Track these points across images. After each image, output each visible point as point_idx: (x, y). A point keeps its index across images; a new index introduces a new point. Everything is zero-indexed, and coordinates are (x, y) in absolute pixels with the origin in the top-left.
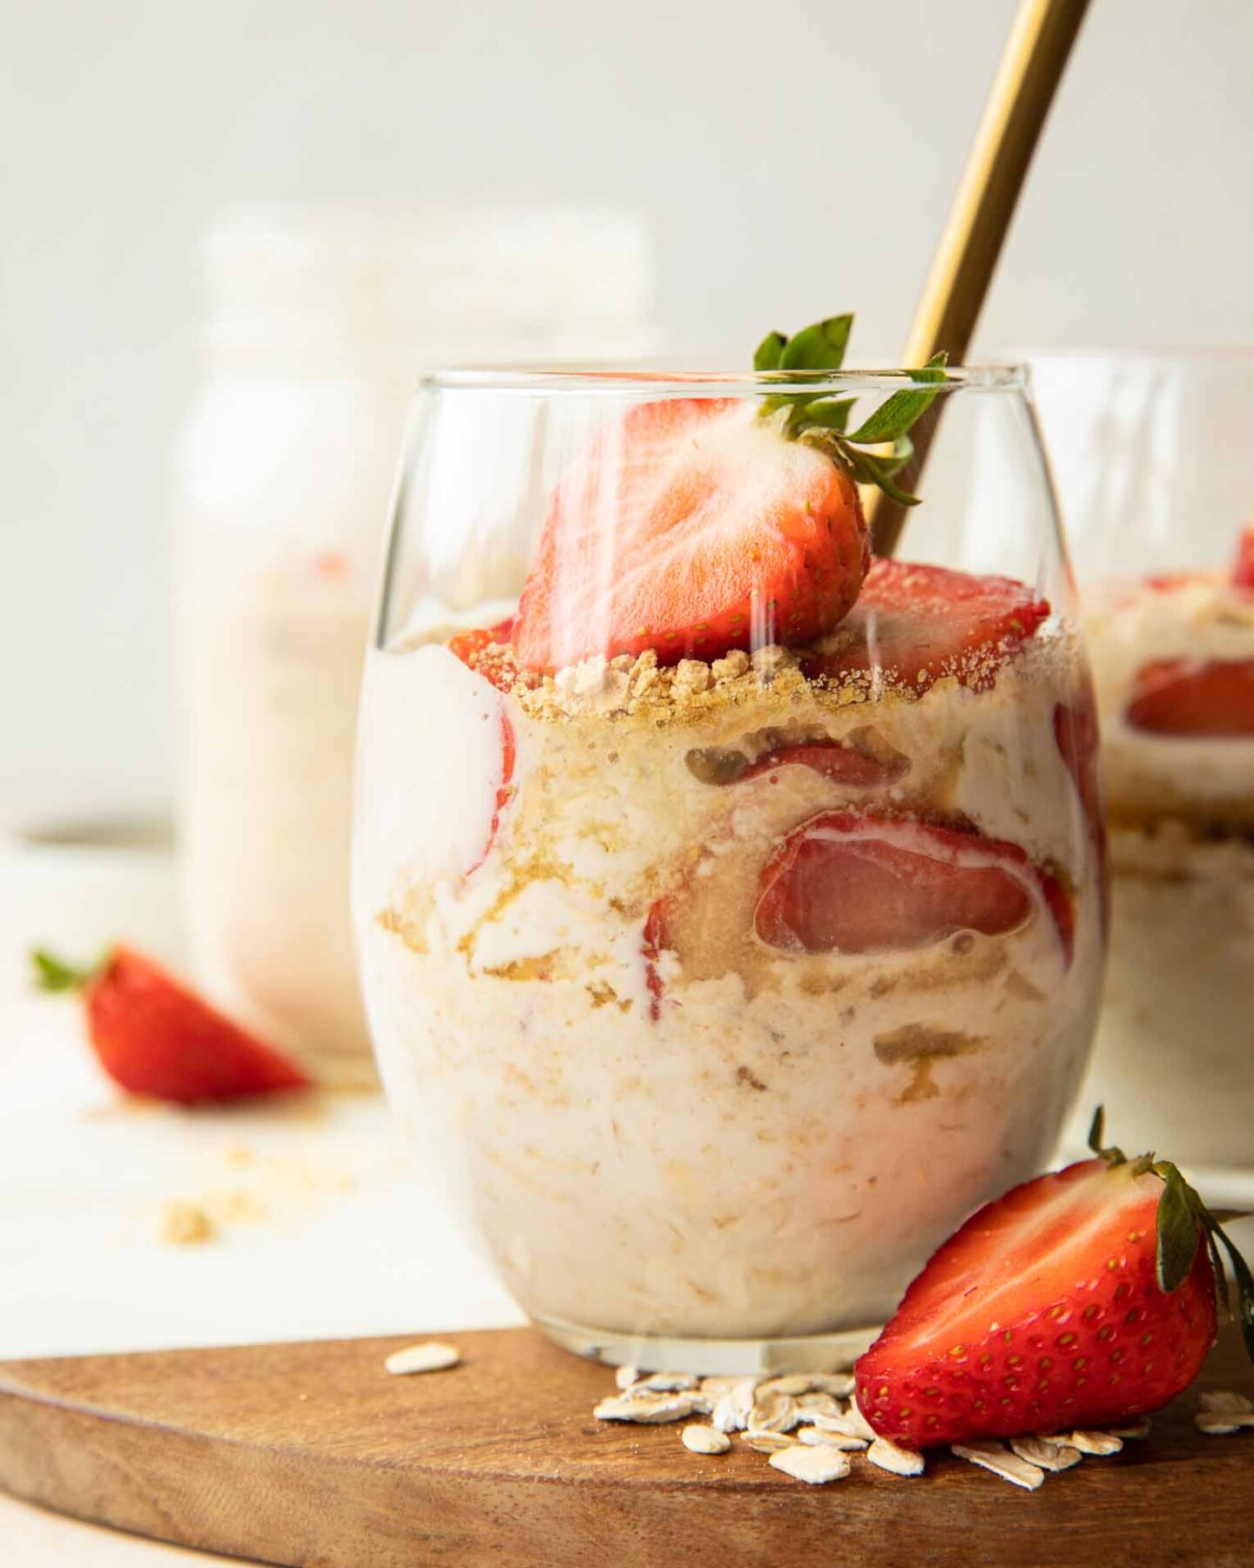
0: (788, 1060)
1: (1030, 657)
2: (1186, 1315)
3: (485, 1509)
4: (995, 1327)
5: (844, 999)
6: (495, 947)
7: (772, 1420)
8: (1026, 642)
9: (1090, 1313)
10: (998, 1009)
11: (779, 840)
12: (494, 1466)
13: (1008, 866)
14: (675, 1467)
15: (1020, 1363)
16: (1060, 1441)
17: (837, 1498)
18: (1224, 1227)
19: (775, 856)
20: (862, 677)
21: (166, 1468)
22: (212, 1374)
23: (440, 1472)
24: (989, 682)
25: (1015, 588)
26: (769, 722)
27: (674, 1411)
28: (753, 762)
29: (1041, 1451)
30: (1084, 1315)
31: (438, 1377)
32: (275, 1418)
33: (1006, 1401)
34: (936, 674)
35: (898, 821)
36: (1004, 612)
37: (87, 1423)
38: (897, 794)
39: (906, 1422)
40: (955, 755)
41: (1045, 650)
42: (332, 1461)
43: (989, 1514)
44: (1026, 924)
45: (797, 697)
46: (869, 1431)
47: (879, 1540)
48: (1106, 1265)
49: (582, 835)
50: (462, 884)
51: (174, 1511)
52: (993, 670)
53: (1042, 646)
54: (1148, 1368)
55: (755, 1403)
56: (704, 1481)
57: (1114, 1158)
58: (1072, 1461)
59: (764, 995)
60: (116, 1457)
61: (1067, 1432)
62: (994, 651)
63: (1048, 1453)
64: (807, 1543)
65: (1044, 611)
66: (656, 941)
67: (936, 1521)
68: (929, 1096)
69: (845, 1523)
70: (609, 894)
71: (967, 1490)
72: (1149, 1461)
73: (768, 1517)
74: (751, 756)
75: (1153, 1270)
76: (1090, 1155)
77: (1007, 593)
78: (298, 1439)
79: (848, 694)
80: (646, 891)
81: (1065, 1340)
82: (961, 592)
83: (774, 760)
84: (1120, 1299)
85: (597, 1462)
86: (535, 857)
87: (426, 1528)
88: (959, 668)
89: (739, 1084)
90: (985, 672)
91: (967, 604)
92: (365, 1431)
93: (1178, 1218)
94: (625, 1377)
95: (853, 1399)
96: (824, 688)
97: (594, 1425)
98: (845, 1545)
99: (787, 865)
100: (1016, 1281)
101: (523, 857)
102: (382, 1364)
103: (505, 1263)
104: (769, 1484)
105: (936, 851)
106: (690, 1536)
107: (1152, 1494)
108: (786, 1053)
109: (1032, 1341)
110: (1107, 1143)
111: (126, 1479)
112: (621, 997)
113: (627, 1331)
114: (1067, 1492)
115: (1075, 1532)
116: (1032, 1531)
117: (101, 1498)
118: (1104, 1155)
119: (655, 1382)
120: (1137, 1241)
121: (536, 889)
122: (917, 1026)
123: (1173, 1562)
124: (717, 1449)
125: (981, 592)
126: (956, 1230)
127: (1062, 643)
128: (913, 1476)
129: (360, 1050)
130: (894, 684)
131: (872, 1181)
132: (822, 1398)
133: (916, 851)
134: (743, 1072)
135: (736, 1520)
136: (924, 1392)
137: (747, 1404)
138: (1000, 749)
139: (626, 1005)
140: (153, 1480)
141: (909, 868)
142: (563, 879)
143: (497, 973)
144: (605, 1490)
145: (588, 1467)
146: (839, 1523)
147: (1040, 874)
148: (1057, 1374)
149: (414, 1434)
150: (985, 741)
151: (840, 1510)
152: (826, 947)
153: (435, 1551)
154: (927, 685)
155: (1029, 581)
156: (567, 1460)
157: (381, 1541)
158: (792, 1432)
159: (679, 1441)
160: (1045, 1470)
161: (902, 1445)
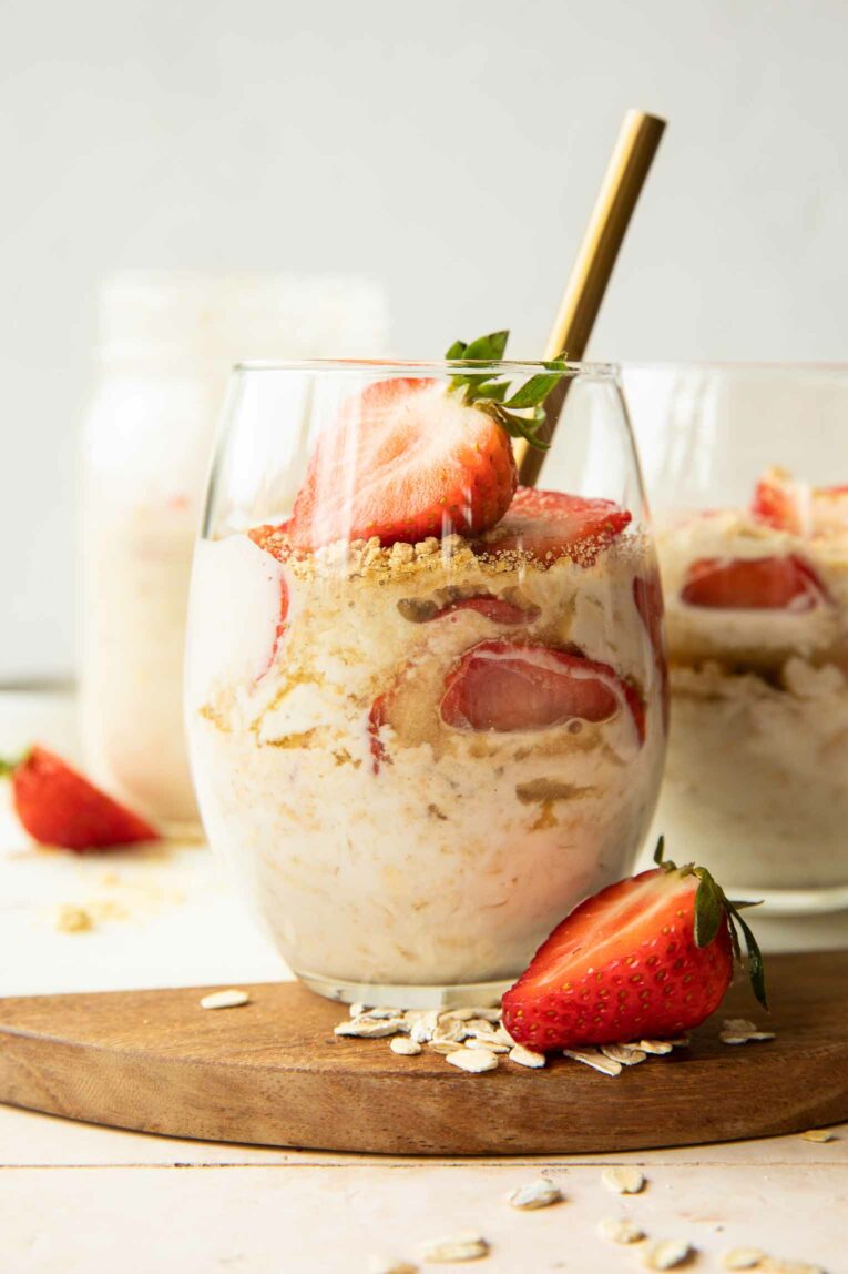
0: (461, 800)
1: (618, 547)
2: (713, 964)
3: (263, 1090)
4: (591, 971)
5: (497, 762)
6: (274, 728)
7: (449, 1035)
8: (616, 537)
9: (651, 961)
10: (596, 769)
11: (457, 658)
12: (268, 1062)
13: (603, 679)
14: (385, 1063)
15: (608, 993)
16: (633, 1047)
17: (489, 1082)
18: (739, 912)
19: (454, 668)
20: (511, 555)
21: (56, 1066)
22: (86, 1008)
23: (232, 1066)
24: (591, 561)
25: (610, 505)
26: (451, 582)
27: (385, 1029)
28: (440, 608)
29: (621, 1053)
30: (647, 963)
31: (235, 1010)
32: (126, 1034)
33: (598, 1019)
34: (558, 554)
35: (532, 647)
36: (602, 518)
37: (4, 1038)
38: (532, 630)
39: (534, 1033)
40: (569, 605)
41: (628, 543)
42: (163, 1060)
43: (587, 1093)
44: (614, 716)
45: (469, 567)
46: (510, 1040)
47: (516, 1109)
48: (662, 931)
49: (331, 654)
50: (253, 686)
51: (59, 1095)
52: (595, 553)
53: (626, 540)
54: (689, 998)
55: (438, 1024)
56: (403, 1071)
57: (669, 867)
58: (640, 1058)
59: (446, 758)
60: (23, 1061)
61: (637, 1041)
62: (595, 541)
63: (625, 1054)
64: (469, 1111)
65: (628, 518)
66: (377, 722)
67: (551, 1097)
68: (551, 826)
69: (494, 1098)
70: (348, 691)
71: (573, 1077)
72: (688, 1060)
73: (445, 1094)
74: (440, 604)
75: (692, 935)
76: (656, 866)
77: (605, 507)
78: (141, 1047)
79: (502, 565)
80: (372, 690)
81: (636, 979)
82: (576, 507)
83: (454, 607)
84: (671, 952)
85: (335, 1060)
86: (301, 668)
87: (222, 1103)
88: (573, 551)
89: (430, 815)
90: (589, 554)
91: (578, 514)
92: (186, 1041)
93: (709, 903)
94: (355, 1010)
95: (501, 1022)
96: (486, 562)
97: (335, 1039)
98: (494, 1113)
99: (461, 674)
100: (606, 943)
101: (293, 669)
102: (198, 1003)
103: (279, 936)
104: (445, 1073)
105: (559, 668)
106: (394, 1107)
107: (691, 1081)
108: (460, 796)
109: (615, 979)
110: (665, 859)
111: (29, 1074)
112: (354, 758)
113: (358, 981)
114: (637, 1079)
115: (642, 1105)
116: (613, 1104)
117: (13, 1087)
118: (663, 866)
119: (374, 1013)
120: (682, 916)
121: (302, 691)
122: (544, 780)
123: (704, 1125)
124: (412, 1052)
125: (589, 507)
126: (569, 914)
127: (639, 540)
128: (538, 1068)
129: (193, 818)
130: (531, 560)
131: (515, 880)
132: (482, 1022)
133: (545, 667)
134: (432, 808)
135: (423, 1096)
136: (545, 1013)
137: (432, 1023)
138: (598, 603)
139: (358, 763)
140: (47, 1075)
141: (539, 678)
142: (319, 683)
143: (277, 744)
144: (339, 1078)
145: (329, 1063)
146: (490, 1098)
147: (623, 685)
148: (632, 1001)
149: (217, 1043)
150: (588, 598)
151: (491, 1090)
152: (487, 727)
153: (228, 1118)
154: (552, 561)
155: (619, 502)
156: (316, 1059)
157: (194, 1112)
158: (462, 1042)
159: (389, 1048)
160: (623, 1065)
161: (531, 1048)
